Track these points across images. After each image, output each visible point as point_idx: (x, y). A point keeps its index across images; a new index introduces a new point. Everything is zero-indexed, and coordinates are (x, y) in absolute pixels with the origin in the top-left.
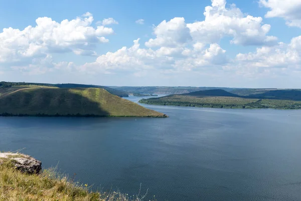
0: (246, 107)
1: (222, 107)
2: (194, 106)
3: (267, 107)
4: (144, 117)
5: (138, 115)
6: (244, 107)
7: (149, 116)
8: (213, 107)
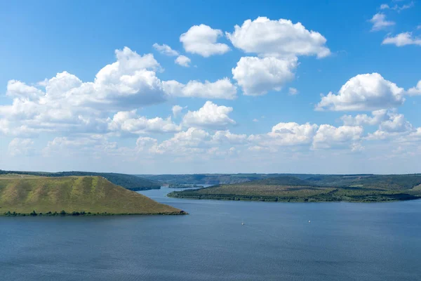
0: (310, 200)
1: (276, 200)
2: (239, 200)
3: (339, 200)
4: (154, 214)
5: (146, 212)
6: (306, 200)
7: (160, 214)
8: (264, 201)
